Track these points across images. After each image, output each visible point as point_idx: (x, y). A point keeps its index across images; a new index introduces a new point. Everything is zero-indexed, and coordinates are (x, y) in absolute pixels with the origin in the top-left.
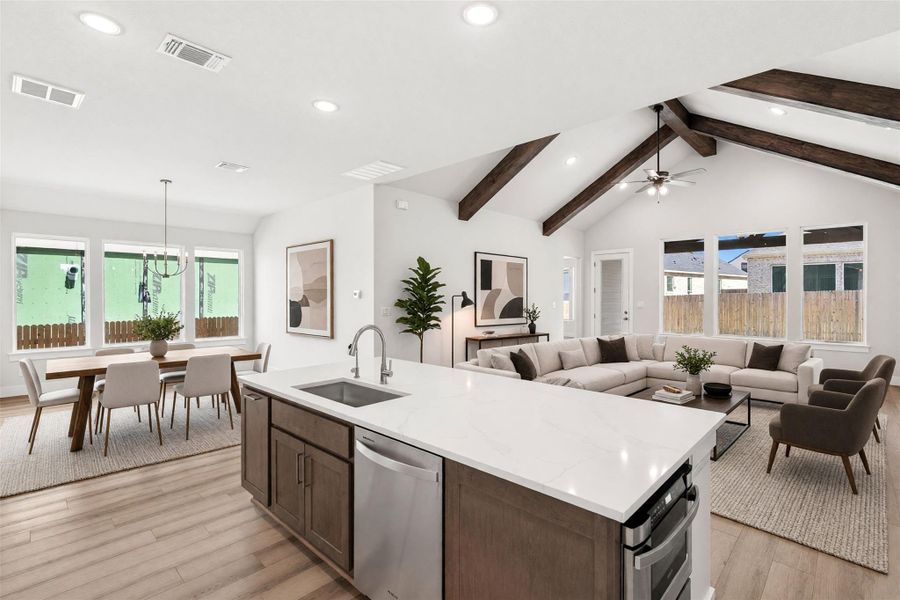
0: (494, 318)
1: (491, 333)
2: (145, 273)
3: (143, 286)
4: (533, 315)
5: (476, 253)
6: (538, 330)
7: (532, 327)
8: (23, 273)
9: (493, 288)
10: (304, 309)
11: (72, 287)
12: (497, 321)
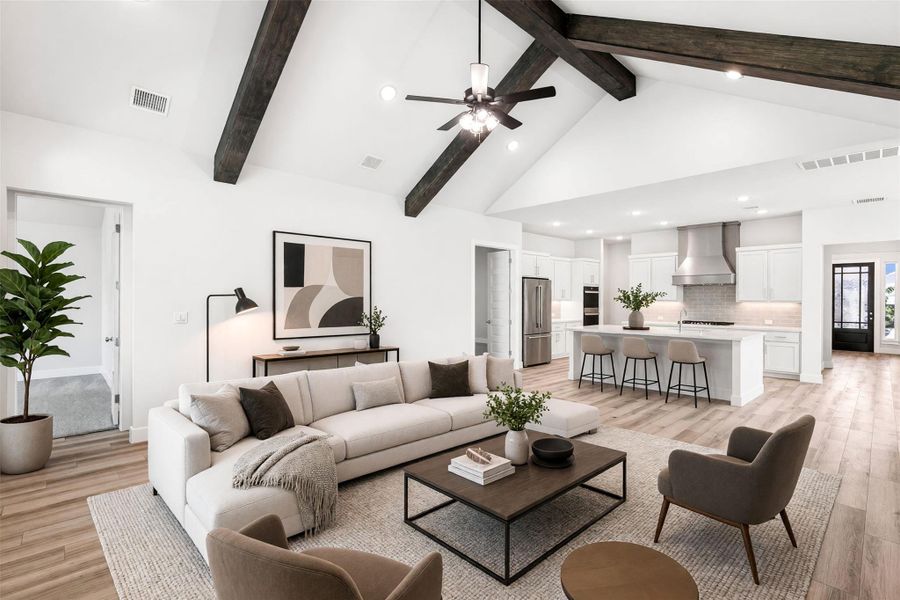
0: (309, 326)
1: (296, 349)
4: (376, 321)
5: (274, 232)
6: (383, 344)
7: (375, 340)
9: (307, 283)
12: (316, 331)
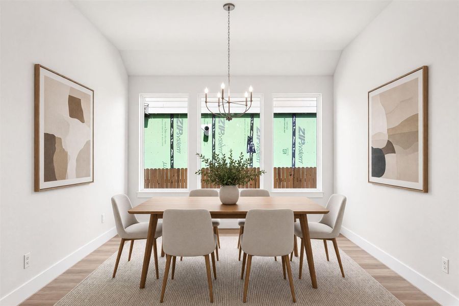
2: (252, 129)
3: (250, 139)
8: (181, 132)
10: (389, 158)
11: (207, 141)
